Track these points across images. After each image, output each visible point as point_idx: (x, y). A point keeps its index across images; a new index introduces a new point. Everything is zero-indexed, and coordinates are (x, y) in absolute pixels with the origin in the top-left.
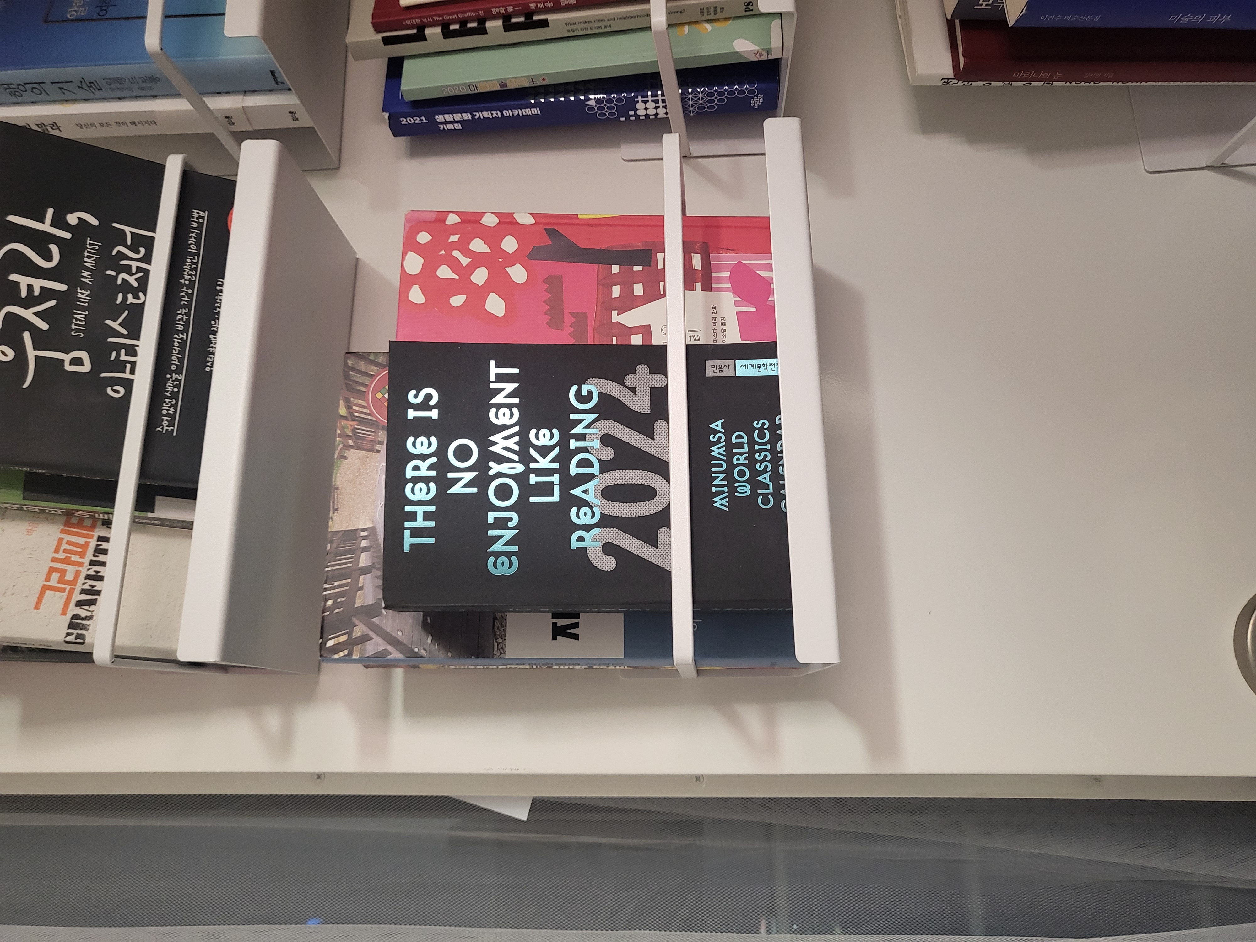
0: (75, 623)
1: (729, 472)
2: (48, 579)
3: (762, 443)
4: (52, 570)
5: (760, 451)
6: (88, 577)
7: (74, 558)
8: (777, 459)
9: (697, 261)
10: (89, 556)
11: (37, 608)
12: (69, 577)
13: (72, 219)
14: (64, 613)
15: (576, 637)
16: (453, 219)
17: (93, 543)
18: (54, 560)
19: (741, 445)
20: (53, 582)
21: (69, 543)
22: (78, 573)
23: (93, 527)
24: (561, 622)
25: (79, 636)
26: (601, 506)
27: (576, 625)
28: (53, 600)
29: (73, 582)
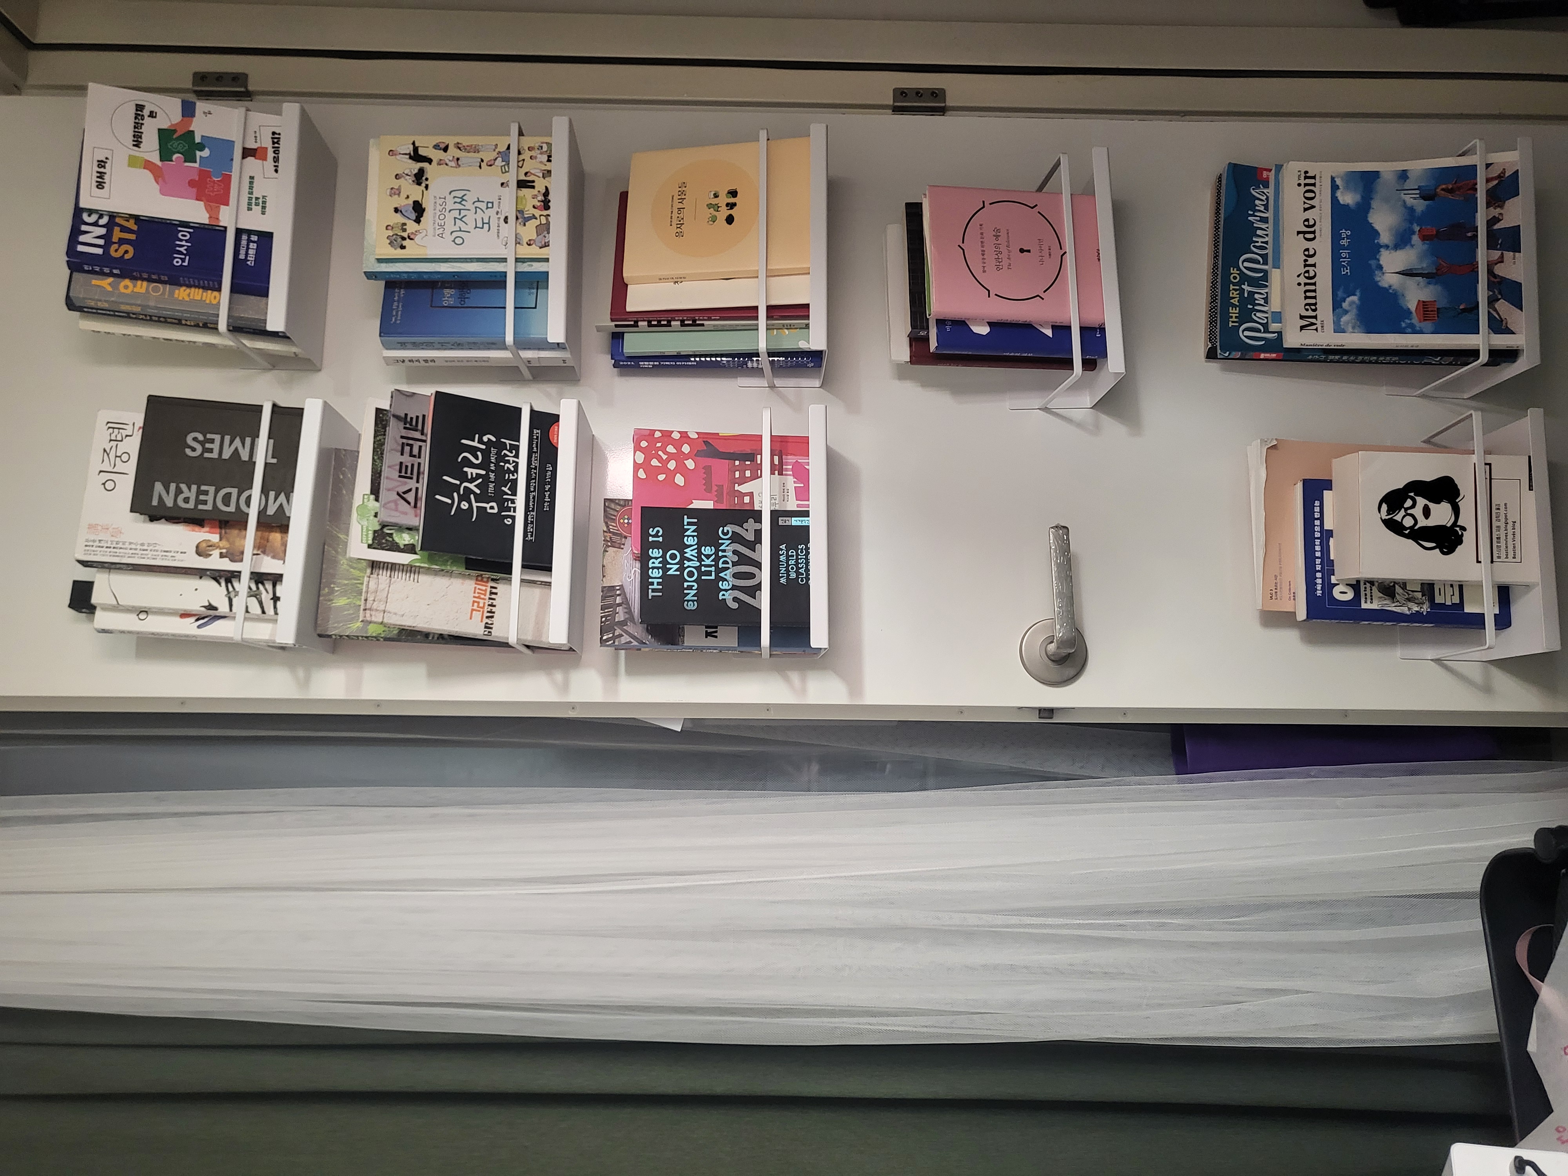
0: (487, 627)
1: (787, 567)
2: (473, 606)
3: (802, 556)
4: (474, 602)
5: (801, 559)
6: (489, 605)
7: (482, 596)
8: (807, 563)
9: (776, 458)
10: (488, 596)
11: (471, 619)
12: (481, 605)
13: (485, 439)
14: (482, 621)
15: (716, 637)
16: (658, 434)
17: (489, 589)
18: (474, 597)
19: (793, 556)
20: (475, 607)
21: (479, 589)
22: (484, 603)
23: (487, 582)
24: (709, 630)
25: (489, 632)
26: (733, 581)
27: (716, 632)
28: (477, 615)
29: (483, 608)
